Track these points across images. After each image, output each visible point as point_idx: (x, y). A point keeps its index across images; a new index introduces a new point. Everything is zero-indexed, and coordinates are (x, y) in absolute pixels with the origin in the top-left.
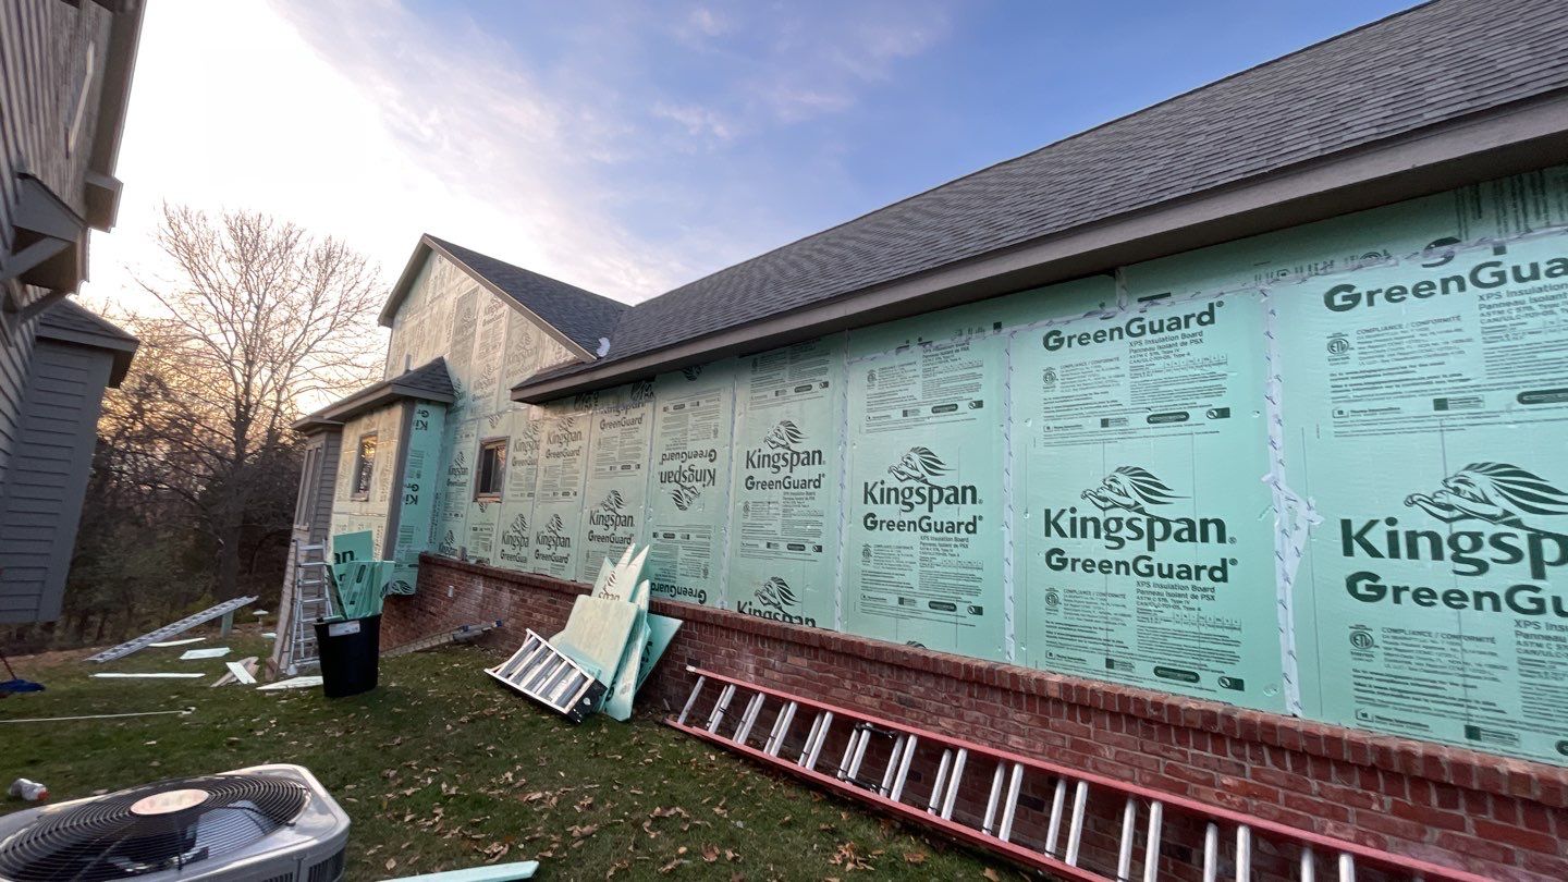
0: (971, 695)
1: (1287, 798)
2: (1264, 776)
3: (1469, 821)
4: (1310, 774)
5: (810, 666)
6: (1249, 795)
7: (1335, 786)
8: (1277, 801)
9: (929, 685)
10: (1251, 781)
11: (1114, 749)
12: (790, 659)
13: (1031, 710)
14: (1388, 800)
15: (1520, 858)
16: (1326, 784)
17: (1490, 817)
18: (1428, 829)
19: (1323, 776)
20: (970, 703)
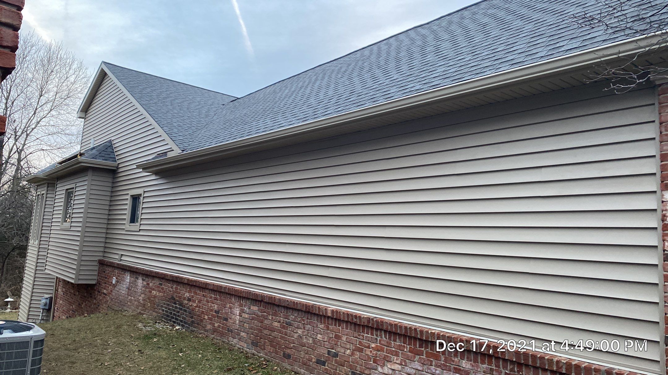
0: (308, 319)
1: (387, 350)
2: (382, 342)
3: (425, 352)
4: (392, 340)
5: (259, 310)
6: (378, 350)
7: (397, 343)
8: (384, 352)
9: (296, 315)
10: (379, 345)
11: (346, 336)
12: (252, 307)
13: (325, 323)
14: (408, 347)
15: (434, 363)
16: (395, 343)
17: (429, 350)
18: (416, 356)
19: (395, 341)
20: (307, 322)
